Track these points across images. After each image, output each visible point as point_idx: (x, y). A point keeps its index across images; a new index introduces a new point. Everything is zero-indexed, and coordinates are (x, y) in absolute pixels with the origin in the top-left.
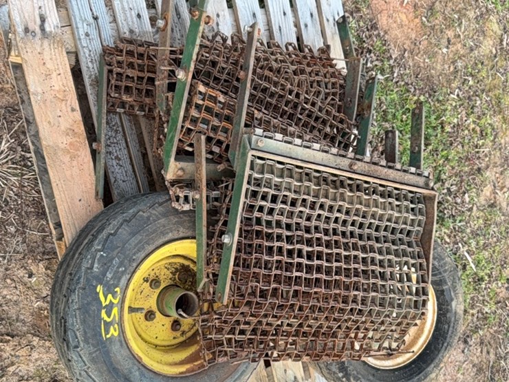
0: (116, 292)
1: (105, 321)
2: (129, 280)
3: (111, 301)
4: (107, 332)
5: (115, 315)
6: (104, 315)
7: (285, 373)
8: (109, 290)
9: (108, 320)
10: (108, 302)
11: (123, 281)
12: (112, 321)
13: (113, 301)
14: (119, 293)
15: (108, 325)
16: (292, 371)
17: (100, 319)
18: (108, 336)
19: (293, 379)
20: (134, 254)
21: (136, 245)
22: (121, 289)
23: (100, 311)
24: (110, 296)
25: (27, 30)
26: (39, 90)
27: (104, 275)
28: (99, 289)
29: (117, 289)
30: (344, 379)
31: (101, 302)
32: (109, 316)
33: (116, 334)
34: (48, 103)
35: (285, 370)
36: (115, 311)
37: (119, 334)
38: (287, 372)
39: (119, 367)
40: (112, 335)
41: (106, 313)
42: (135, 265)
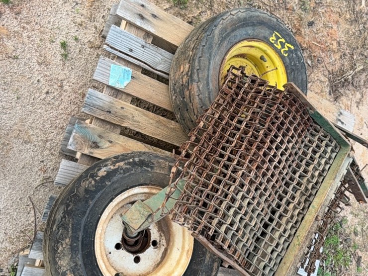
0: (286, 54)
1: (280, 38)
2: (284, 63)
3: (285, 48)
4: (276, 36)
5: (278, 45)
6: (283, 40)
7: (109, 141)
8: (290, 51)
9: (279, 40)
10: (285, 46)
11: (288, 60)
12: (277, 42)
13: (284, 49)
14: (285, 55)
15: (278, 38)
16: (106, 148)
17: (283, 37)
18: (274, 34)
19: (99, 145)
20: (294, 74)
21: (298, 78)
22: (285, 56)
23: (286, 40)
24: (287, 49)
25: (341, 114)
26: (322, 103)
27: (296, 54)
28: (292, 47)
29: (286, 55)
30: (131, 160)
31: (288, 43)
32: (281, 42)
33: (271, 39)
34: (317, 102)
35: (111, 142)
36: (279, 47)
37: (269, 40)
38: (108, 143)
39: (260, 27)
40: (272, 37)
41: (282, 42)
42: (288, 71)
